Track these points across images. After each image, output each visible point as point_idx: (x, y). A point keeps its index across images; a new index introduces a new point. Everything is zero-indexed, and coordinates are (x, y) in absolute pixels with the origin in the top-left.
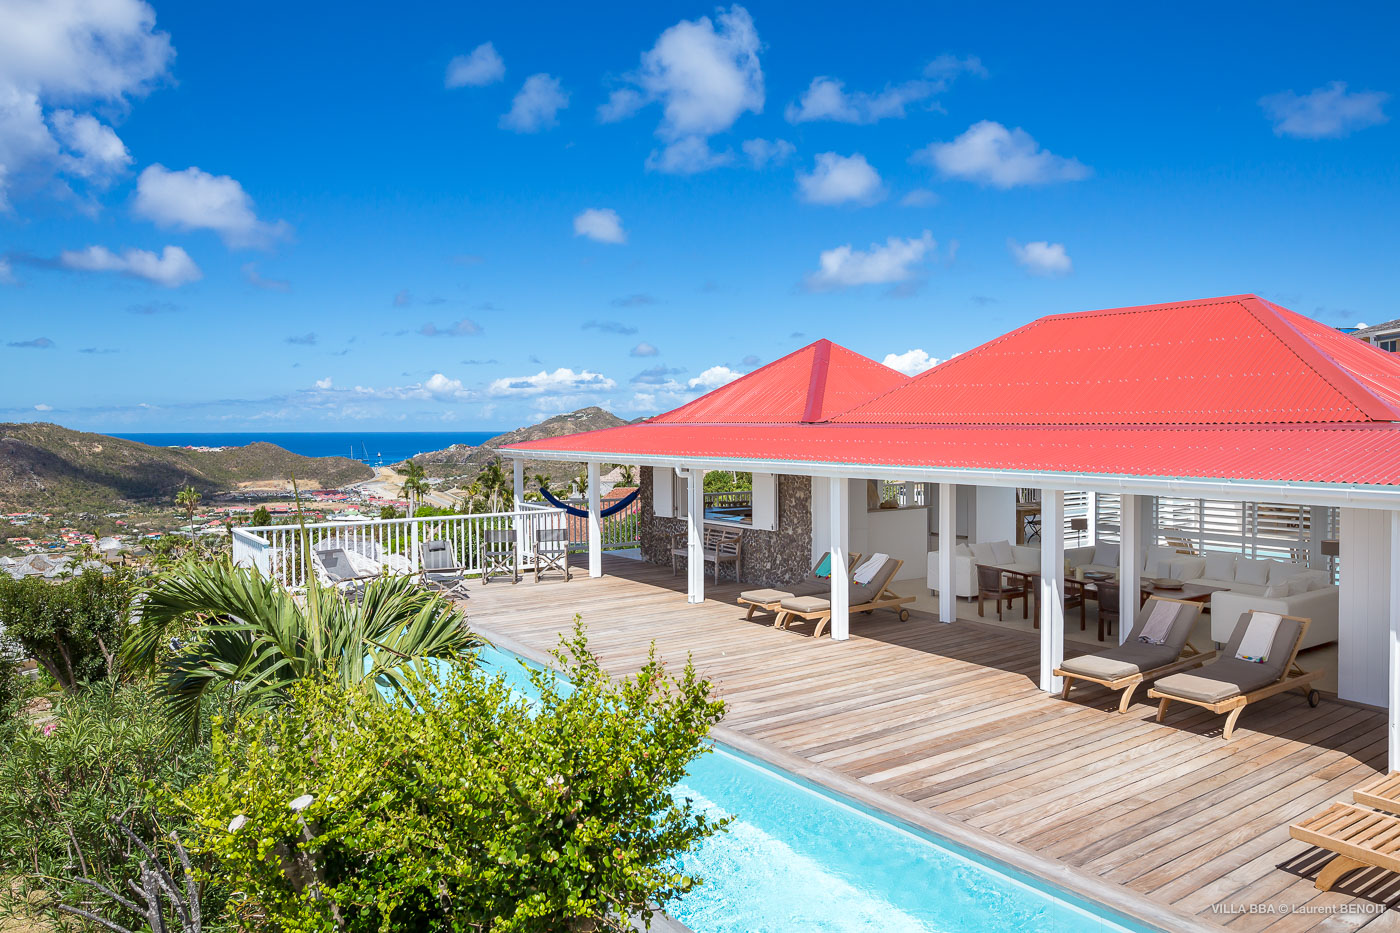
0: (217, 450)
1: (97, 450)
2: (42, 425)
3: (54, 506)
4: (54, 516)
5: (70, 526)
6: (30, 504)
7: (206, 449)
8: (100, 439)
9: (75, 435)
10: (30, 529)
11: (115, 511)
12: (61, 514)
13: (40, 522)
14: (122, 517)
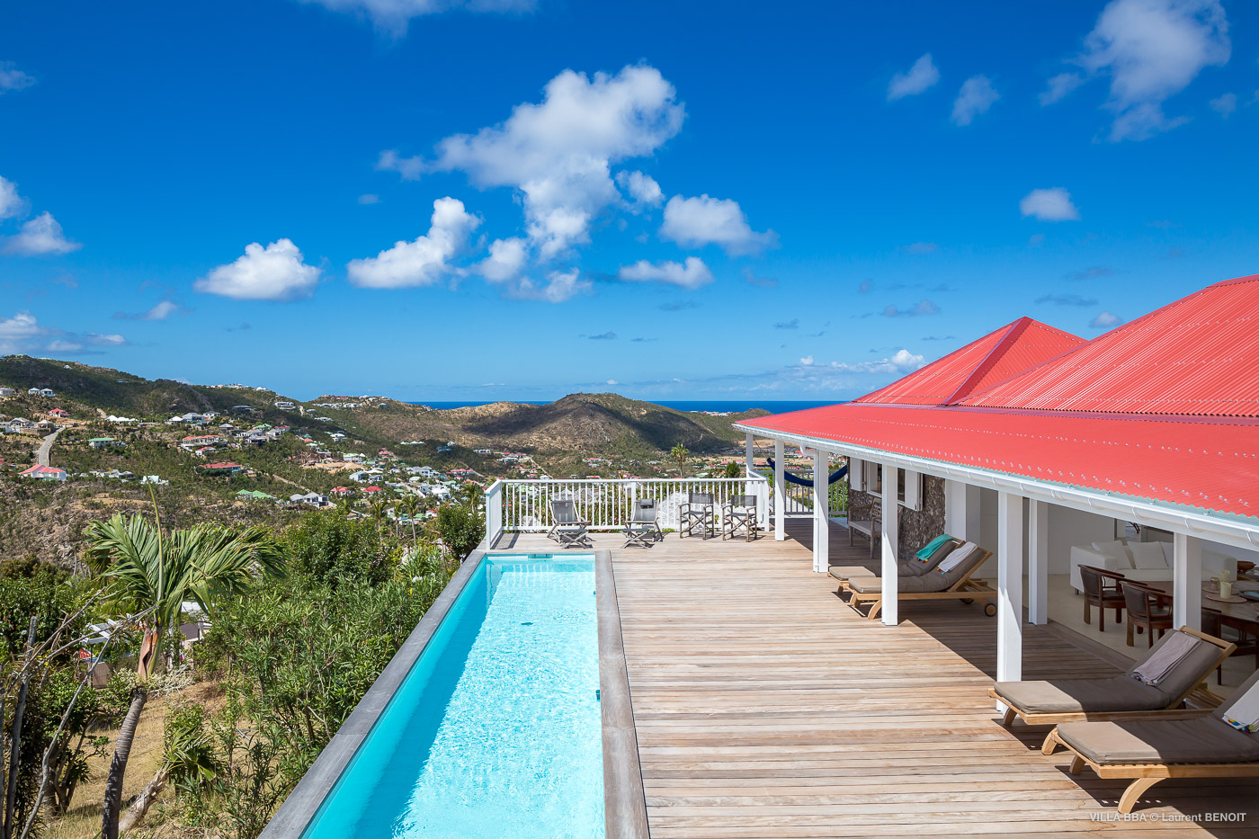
0: (725, 414)
1: (643, 413)
2: (609, 395)
3: (615, 454)
4: (615, 461)
5: (624, 469)
6: (601, 452)
7: (716, 414)
8: (645, 405)
9: (629, 402)
10: (600, 470)
11: (653, 460)
12: (619, 460)
13: (606, 465)
14: (657, 464)
